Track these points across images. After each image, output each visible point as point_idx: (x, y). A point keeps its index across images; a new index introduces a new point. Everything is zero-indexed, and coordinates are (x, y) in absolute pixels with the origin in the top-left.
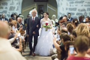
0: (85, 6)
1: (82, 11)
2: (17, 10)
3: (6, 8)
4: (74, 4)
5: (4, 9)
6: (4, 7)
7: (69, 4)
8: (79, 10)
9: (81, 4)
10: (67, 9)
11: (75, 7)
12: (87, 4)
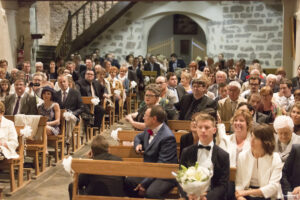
0: (253, 41)
1: (247, 50)
2: (139, 47)
3: (121, 45)
4: (234, 39)
5: (118, 47)
6: (118, 42)
7: (225, 39)
8: (242, 49)
9: (245, 39)
10: (221, 47)
11: (234, 43)
12: (255, 39)
